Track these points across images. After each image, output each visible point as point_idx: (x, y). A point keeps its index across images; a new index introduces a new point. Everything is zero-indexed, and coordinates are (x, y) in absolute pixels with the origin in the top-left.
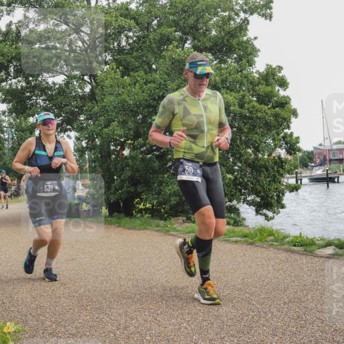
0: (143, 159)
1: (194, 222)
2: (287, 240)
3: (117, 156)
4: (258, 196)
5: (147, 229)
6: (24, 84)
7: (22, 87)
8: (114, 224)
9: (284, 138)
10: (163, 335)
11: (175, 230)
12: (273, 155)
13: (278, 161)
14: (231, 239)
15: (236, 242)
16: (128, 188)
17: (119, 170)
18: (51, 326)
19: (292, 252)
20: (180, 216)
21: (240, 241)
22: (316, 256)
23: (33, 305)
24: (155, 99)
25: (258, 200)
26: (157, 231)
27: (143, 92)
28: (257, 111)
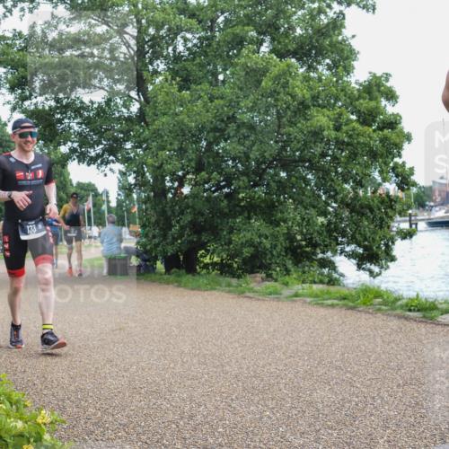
0: (208, 199)
1: (276, 280)
2: (399, 303)
3: (175, 195)
4: (360, 246)
5: (215, 289)
6: (53, 103)
7: (50, 107)
8: (172, 283)
9: (394, 169)
10: (239, 426)
11: (251, 290)
12: (380, 191)
13: (386, 199)
14: (325, 302)
15: (332, 306)
16: (189, 236)
17: (177, 214)
18: (95, 414)
19: (407, 318)
20: (258, 272)
21: (338, 305)
22: (439, 324)
23: (72, 388)
24: (222, 121)
25: (361, 251)
26: (229, 292)
27: (208, 111)
28: (358, 135)
